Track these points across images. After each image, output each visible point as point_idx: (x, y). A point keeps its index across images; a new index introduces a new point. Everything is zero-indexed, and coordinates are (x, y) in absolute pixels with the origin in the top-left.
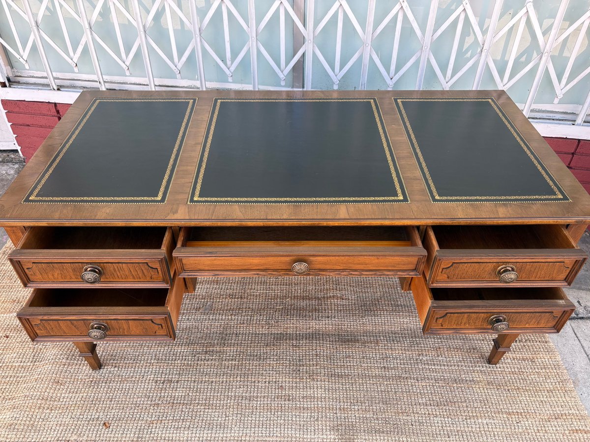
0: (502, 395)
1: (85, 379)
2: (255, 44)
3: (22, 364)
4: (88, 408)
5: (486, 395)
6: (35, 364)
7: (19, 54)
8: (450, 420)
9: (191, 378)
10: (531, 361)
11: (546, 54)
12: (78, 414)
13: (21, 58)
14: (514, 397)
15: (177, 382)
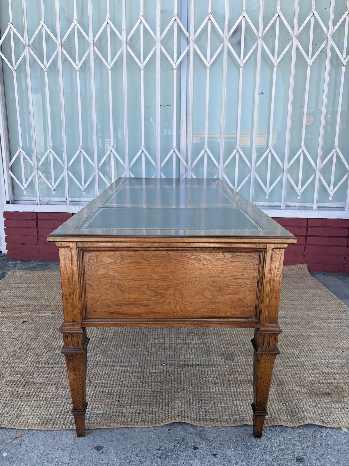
0: (330, 341)
1: (50, 337)
2: (159, 173)
3: (7, 331)
4: (53, 348)
5: (319, 341)
6: (16, 330)
7: (22, 185)
8: (297, 351)
9: (121, 337)
10: (347, 327)
11: (318, 171)
12: (46, 351)
13: (23, 187)
14: (339, 341)
15: (112, 338)
